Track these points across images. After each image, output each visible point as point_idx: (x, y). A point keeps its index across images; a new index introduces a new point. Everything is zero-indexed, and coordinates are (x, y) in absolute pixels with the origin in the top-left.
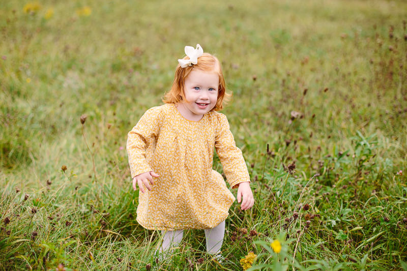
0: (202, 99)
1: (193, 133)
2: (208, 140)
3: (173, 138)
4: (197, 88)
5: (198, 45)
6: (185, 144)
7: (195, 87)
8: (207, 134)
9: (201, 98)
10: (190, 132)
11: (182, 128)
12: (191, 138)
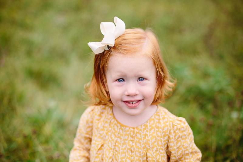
0: (128, 96)
1: (123, 142)
2: (149, 154)
3: (98, 145)
4: (121, 80)
5: (116, 19)
6: (111, 155)
7: (119, 79)
8: (147, 146)
9: (126, 93)
10: (119, 140)
11: (110, 133)
12: (119, 148)
